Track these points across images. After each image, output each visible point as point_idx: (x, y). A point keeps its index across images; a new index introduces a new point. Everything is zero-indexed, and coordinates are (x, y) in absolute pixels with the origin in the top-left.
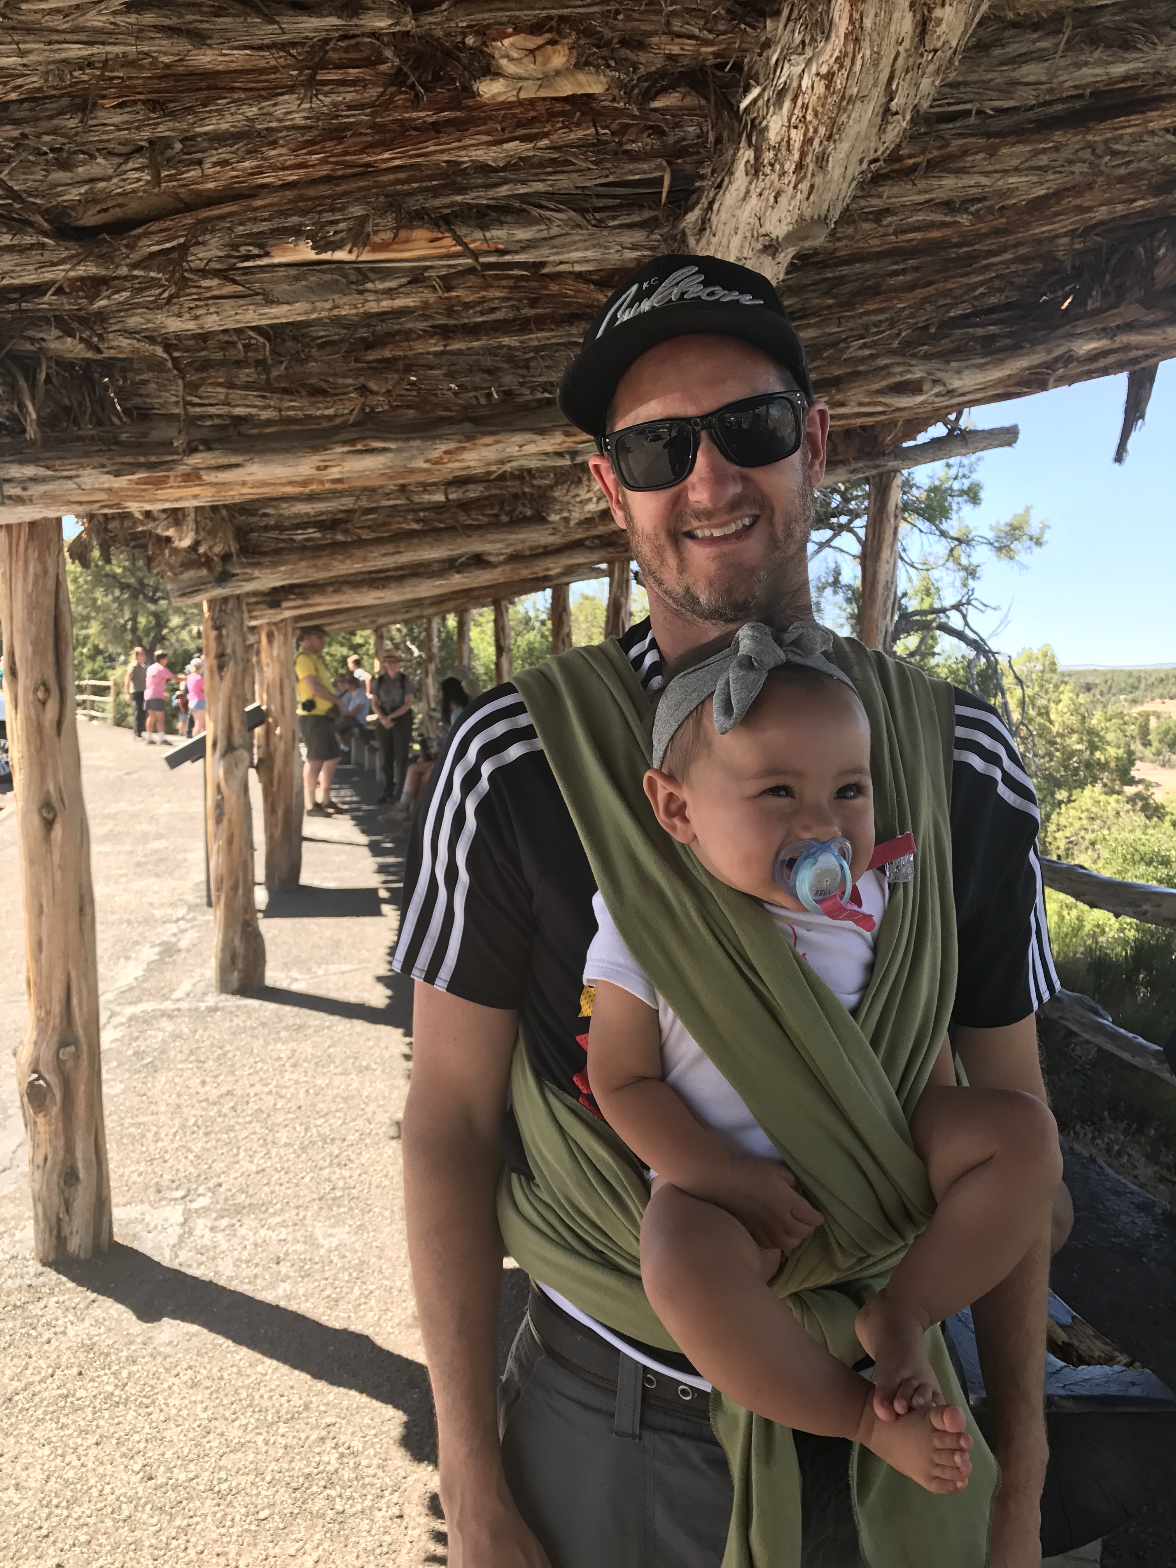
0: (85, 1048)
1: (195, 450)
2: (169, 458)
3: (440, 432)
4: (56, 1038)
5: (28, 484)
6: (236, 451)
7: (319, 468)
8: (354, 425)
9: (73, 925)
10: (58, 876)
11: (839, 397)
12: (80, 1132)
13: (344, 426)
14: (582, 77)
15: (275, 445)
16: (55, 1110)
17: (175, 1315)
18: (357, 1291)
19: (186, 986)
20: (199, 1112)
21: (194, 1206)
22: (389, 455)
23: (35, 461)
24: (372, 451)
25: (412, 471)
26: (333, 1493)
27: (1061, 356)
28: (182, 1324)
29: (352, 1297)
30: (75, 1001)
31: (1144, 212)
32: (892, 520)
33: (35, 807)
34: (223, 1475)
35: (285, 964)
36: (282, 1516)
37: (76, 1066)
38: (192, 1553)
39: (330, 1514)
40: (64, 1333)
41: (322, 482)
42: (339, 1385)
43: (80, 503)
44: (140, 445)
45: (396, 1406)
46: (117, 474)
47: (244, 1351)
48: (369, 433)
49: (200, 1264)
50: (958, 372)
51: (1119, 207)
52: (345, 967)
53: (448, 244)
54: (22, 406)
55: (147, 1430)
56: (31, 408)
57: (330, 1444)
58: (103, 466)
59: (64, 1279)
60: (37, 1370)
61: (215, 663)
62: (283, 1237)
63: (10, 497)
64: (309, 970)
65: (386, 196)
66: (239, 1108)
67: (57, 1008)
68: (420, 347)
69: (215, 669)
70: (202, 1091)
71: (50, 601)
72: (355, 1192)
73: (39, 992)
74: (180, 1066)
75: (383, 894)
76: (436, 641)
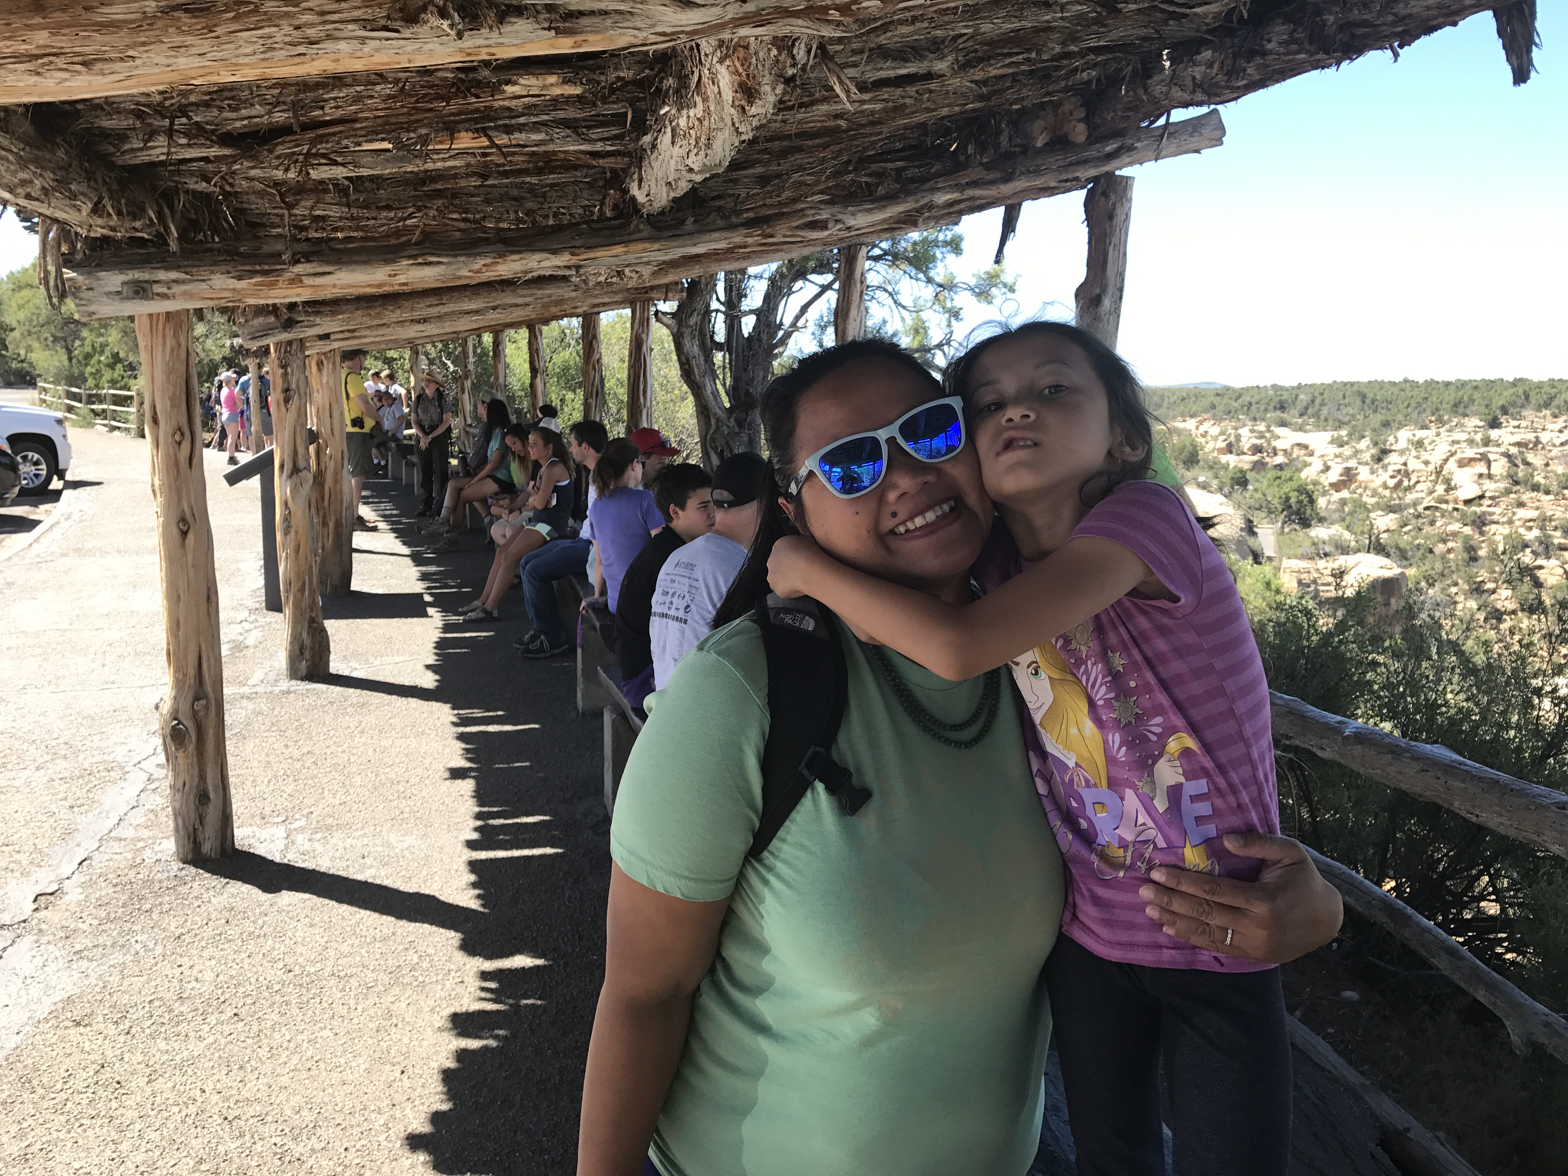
0: (213, 702)
1: (298, 262)
2: (278, 267)
3: (480, 250)
4: (191, 696)
5: (172, 285)
6: (328, 263)
7: (390, 276)
8: (416, 244)
9: (203, 610)
10: (191, 572)
11: (769, 231)
12: (210, 764)
13: (408, 244)
14: (566, 87)
15: (356, 258)
16: (191, 747)
17: (290, 889)
18: (424, 872)
19: (258, 675)
20: (286, 766)
21: (292, 827)
22: (443, 267)
23: (177, 268)
24: (430, 264)
25: (459, 278)
26: (416, 974)
27: (926, 205)
28: (297, 894)
29: (421, 876)
30: (205, 666)
31: (974, 110)
32: (858, 285)
33: (174, 521)
34: (340, 968)
35: (344, 656)
36: (383, 985)
37: (207, 715)
38: (325, 1005)
39: (415, 983)
40: (209, 902)
41: (393, 285)
42: (416, 921)
43: (212, 299)
44: (255, 256)
45: (457, 931)
46: (240, 278)
47: (345, 907)
48: (427, 251)
49: (304, 861)
50: (853, 214)
51: (957, 109)
52: (398, 659)
53: (484, 142)
54: (167, 228)
55: (283, 948)
56: (173, 229)
57: (412, 951)
58: (228, 272)
59: (201, 871)
60: (194, 923)
61: (282, 397)
62: (365, 843)
63: (158, 294)
64: (367, 661)
65: (444, 123)
66: (319, 763)
67: (192, 671)
68: (463, 183)
69: (282, 402)
70: (287, 752)
71: (183, 368)
72: (419, 815)
73: (177, 660)
74: (265, 734)
75: (427, 598)
76: (472, 360)
